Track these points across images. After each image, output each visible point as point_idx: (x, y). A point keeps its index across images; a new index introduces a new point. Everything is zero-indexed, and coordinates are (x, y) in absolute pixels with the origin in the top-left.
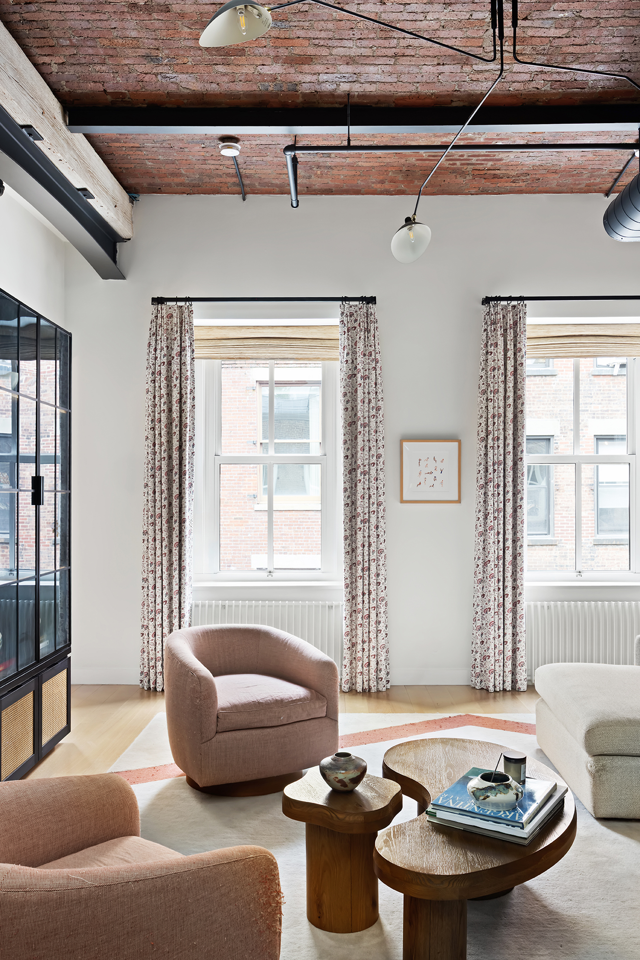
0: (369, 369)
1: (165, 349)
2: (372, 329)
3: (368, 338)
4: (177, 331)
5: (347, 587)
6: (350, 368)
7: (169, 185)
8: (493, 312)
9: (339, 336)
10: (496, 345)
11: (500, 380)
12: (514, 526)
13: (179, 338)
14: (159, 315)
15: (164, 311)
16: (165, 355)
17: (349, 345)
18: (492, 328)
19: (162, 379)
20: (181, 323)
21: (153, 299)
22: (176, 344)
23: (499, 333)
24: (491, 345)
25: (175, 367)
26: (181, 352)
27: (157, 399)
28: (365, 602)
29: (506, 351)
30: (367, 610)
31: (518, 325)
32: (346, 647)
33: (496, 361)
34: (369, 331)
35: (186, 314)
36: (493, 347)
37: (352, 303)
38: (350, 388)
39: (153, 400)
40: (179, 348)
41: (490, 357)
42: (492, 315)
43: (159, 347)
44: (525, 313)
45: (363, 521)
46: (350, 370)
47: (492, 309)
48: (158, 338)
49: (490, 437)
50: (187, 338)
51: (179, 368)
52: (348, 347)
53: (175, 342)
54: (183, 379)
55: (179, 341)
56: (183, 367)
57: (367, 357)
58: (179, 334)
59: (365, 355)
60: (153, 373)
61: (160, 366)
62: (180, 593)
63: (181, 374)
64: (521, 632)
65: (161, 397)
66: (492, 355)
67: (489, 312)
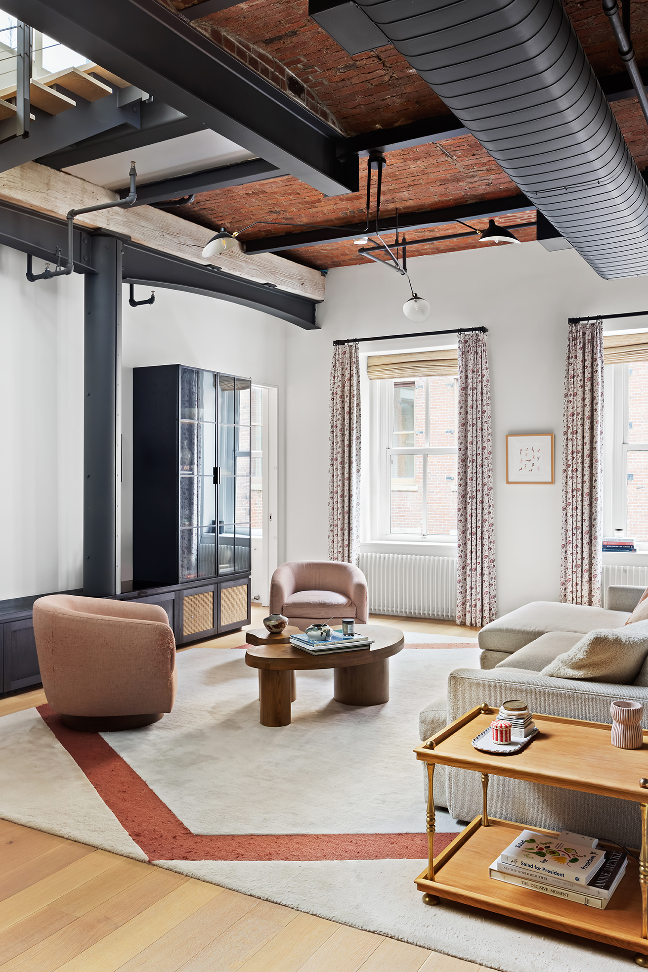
0: (477, 383)
1: (340, 376)
2: (479, 352)
3: (477, 358)
4: (348, 363)
5: (459, 547)
6: (464, 382)
7: (344, 261)
8: (574, 331)
9: (457, 357)
10: (576, 357)
11: (578, 385)
12: (591, 504)
13: (349, 368)
14: (337, 353)
15: (340, 350)
16: (340, 381)
17: (463, 365)
18: (573, 344)
19: (338, 397)
20: (350, 358)
21: (334, 341)
22: (347, 372)
23: (578, 347)
24: (572, 357)
25: (347, 388)
26: (350, 378)
27: (335, 411)
28: (473, 559)
29: (584, 361)
30: (474, 564)
31: (595, 339)
32: (458, 591)
33: (576, 370)
34: (477, 353)
35: (354, 351)
36: (573, 359)
37: (466, 333)
38: (463, 398)
39: (332, 412)
40: (349, 375)
41: (570, 367)
42: (573, 333)
43: (336, 375)
44: (601, 329)
45: (472, 498)
46: (463, 383)
47: (573, 329)
48: (336, 369)
49: (570, 431)
50: (354, 367)
51: (349, 389)
52: (462, 367)
53: (347, 371)
54: (351, 397)
55: (349, 370)
56: (351, 388)
57: (475, 373)
58: (349, 365)
59: (473, 372)
60: (333, 393)
61: (337, 388)
62: (349, 546)
63: (350, 394)
64: (594, 589)
65: (337, 410)
66: (573, 365)
67: (571, 331)
